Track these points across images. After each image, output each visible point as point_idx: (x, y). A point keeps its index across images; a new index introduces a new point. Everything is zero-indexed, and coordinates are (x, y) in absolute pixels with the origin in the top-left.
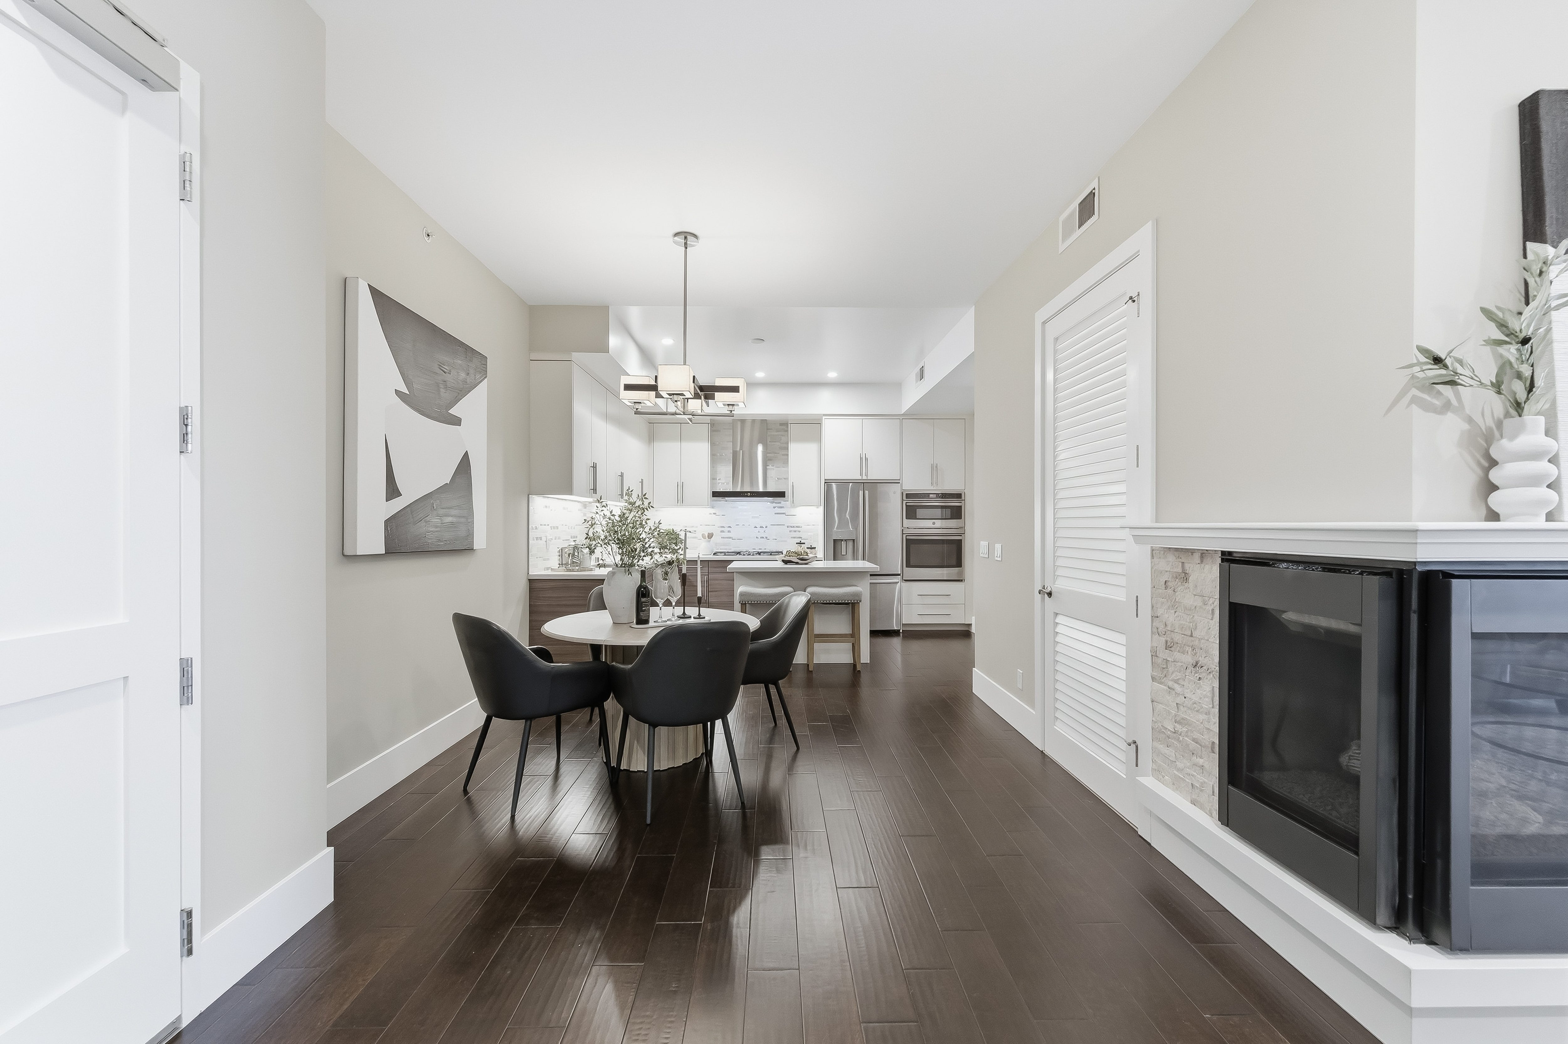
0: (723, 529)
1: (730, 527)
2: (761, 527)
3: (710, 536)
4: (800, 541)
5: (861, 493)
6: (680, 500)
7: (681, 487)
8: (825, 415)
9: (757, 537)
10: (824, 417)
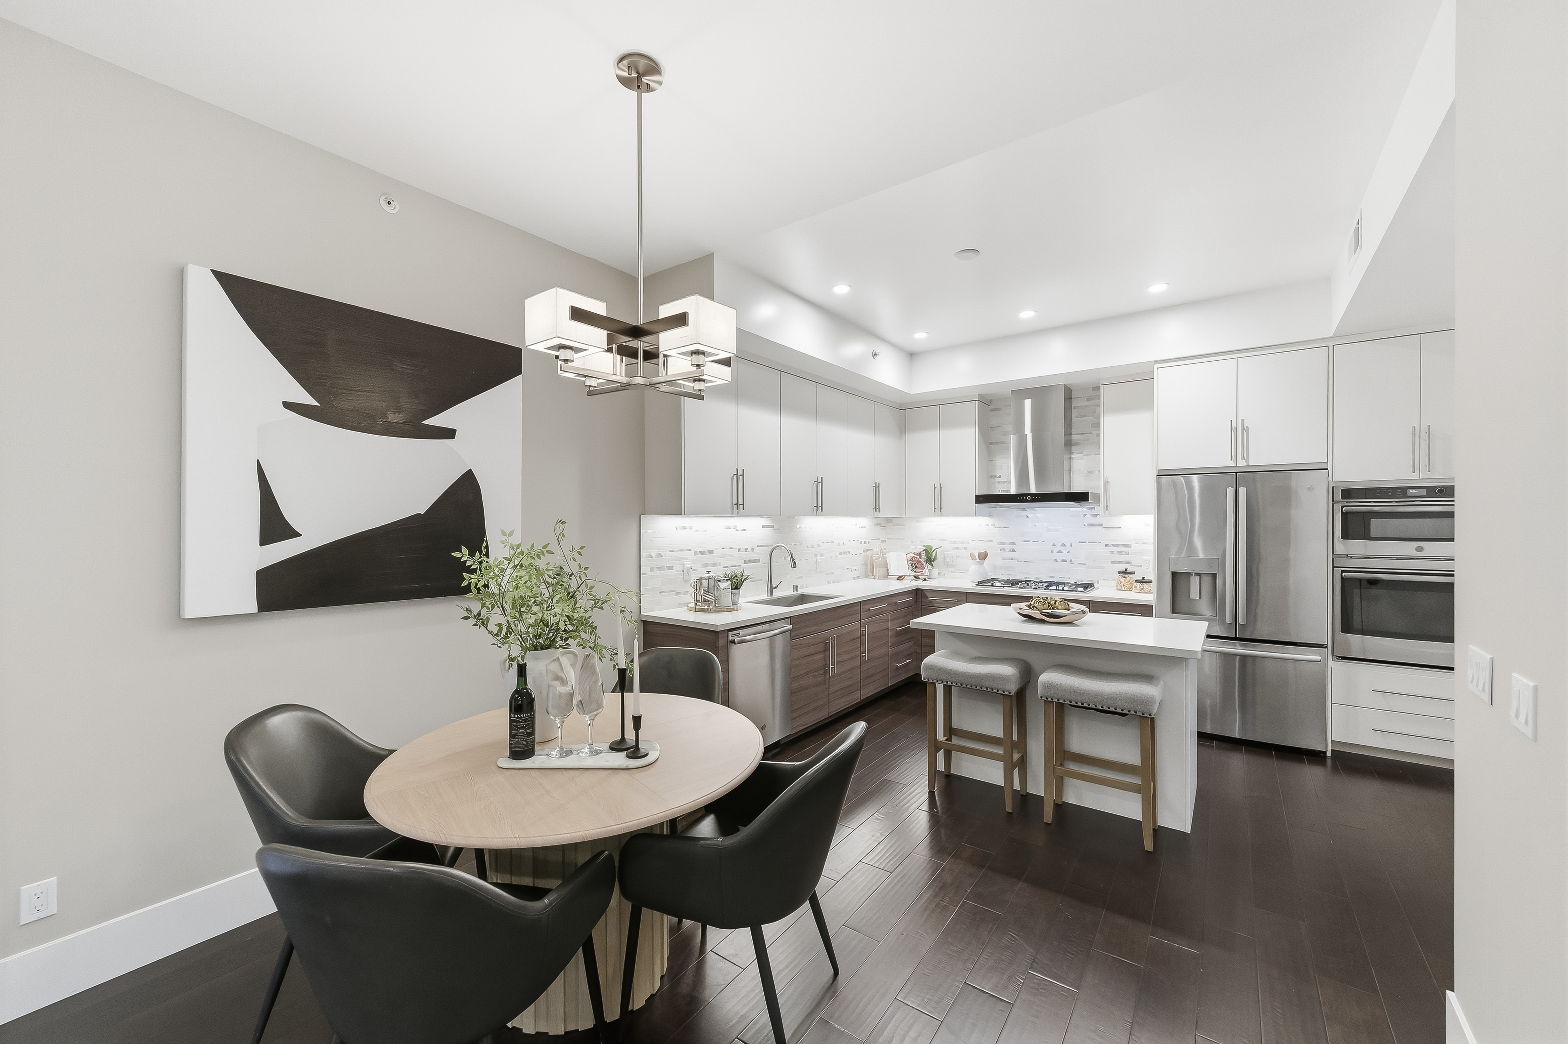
0: (1003, 547)
1: (1014, 544)
2: (1064, 545)
3: (983, 556)
4: (1126, 570)
5: (1230, 491)
6: (939, 509)
7: (939, 490)
8: (1157, 362)
9: (1056, 560)
10: (1156, 366)
